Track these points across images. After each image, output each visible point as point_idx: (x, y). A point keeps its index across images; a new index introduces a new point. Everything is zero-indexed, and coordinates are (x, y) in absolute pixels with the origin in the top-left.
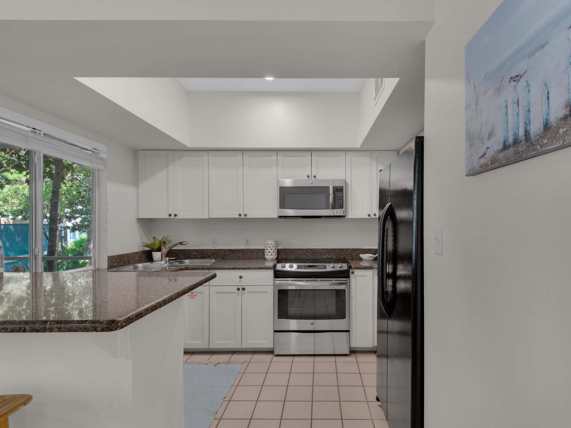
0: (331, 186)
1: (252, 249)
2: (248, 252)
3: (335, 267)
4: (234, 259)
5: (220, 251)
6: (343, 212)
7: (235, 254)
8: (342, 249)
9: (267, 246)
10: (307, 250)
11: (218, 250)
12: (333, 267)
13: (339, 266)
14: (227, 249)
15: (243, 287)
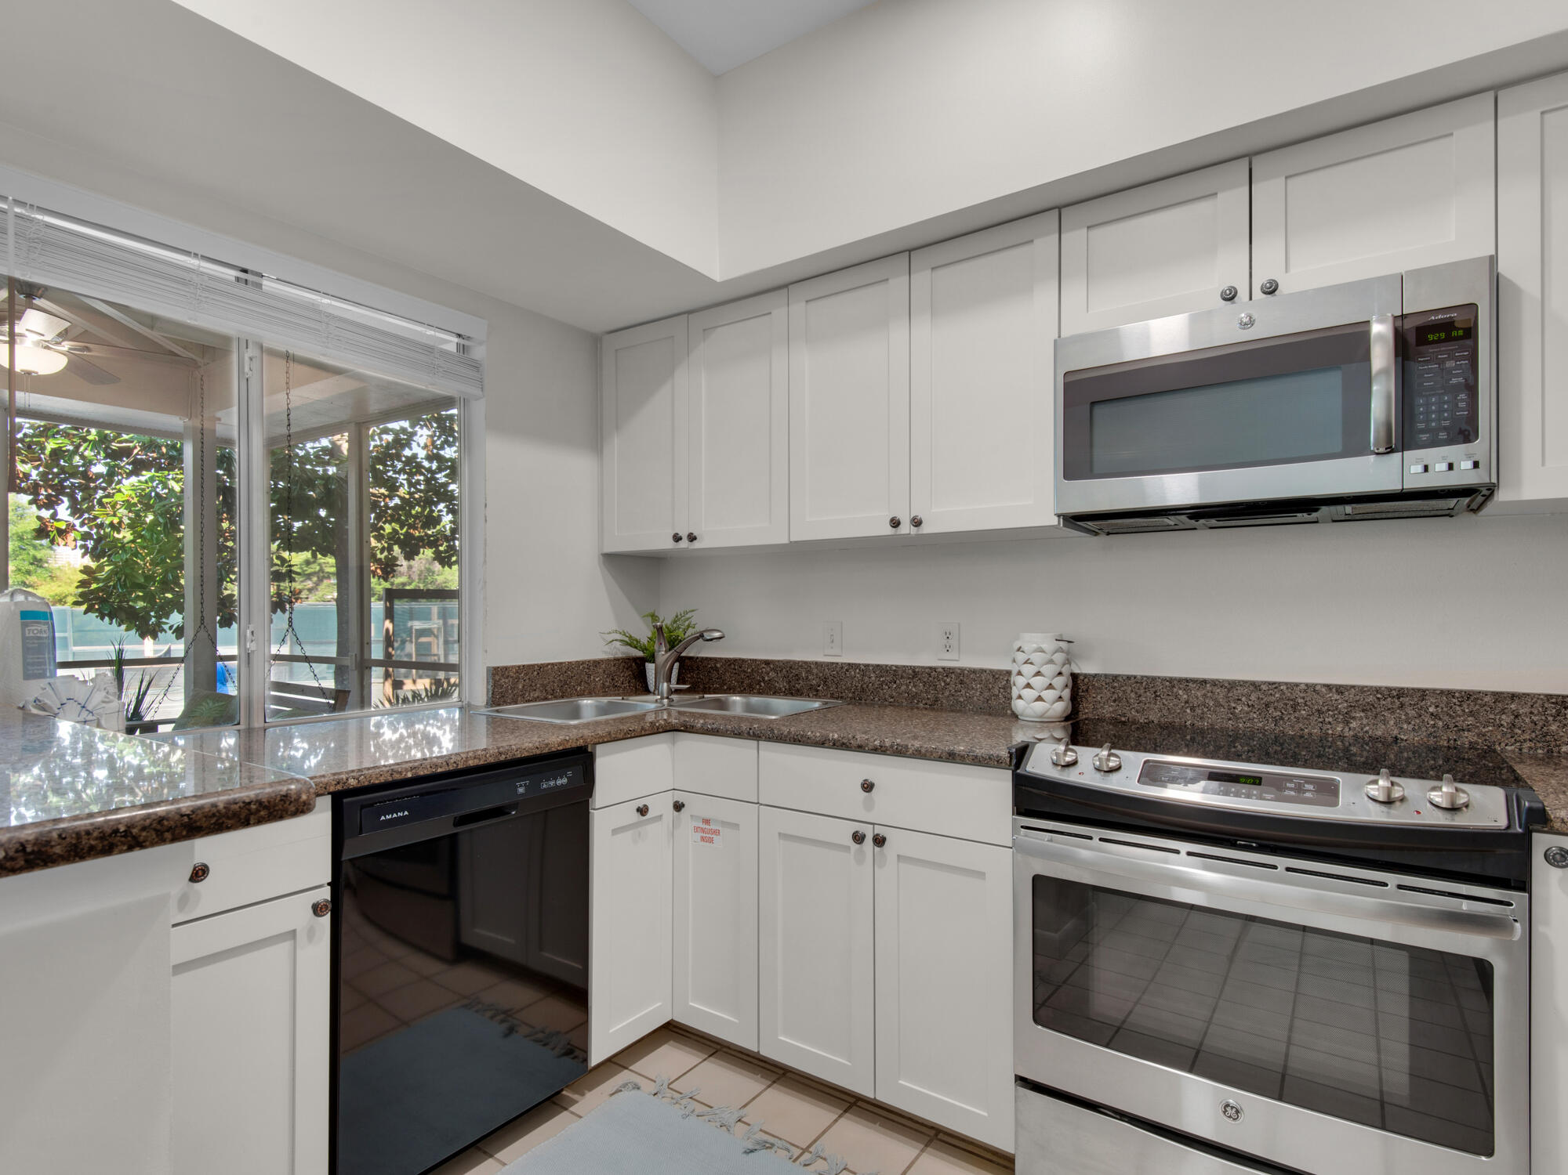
0: (1381, 321)
1: (962, 670)
2: (948, 680)
3: (1402, 799)
4: (895, 704)
5: (847, 670)
6: (1476, 465)
7: (899, 687)
8: (1468, 696)
9: (1021, 657)
10: (1233, 685)
11: (842, 668)
12: (1389, 802)
13: (1437, 797)
14: (872, 665)
15: (879, 830)
